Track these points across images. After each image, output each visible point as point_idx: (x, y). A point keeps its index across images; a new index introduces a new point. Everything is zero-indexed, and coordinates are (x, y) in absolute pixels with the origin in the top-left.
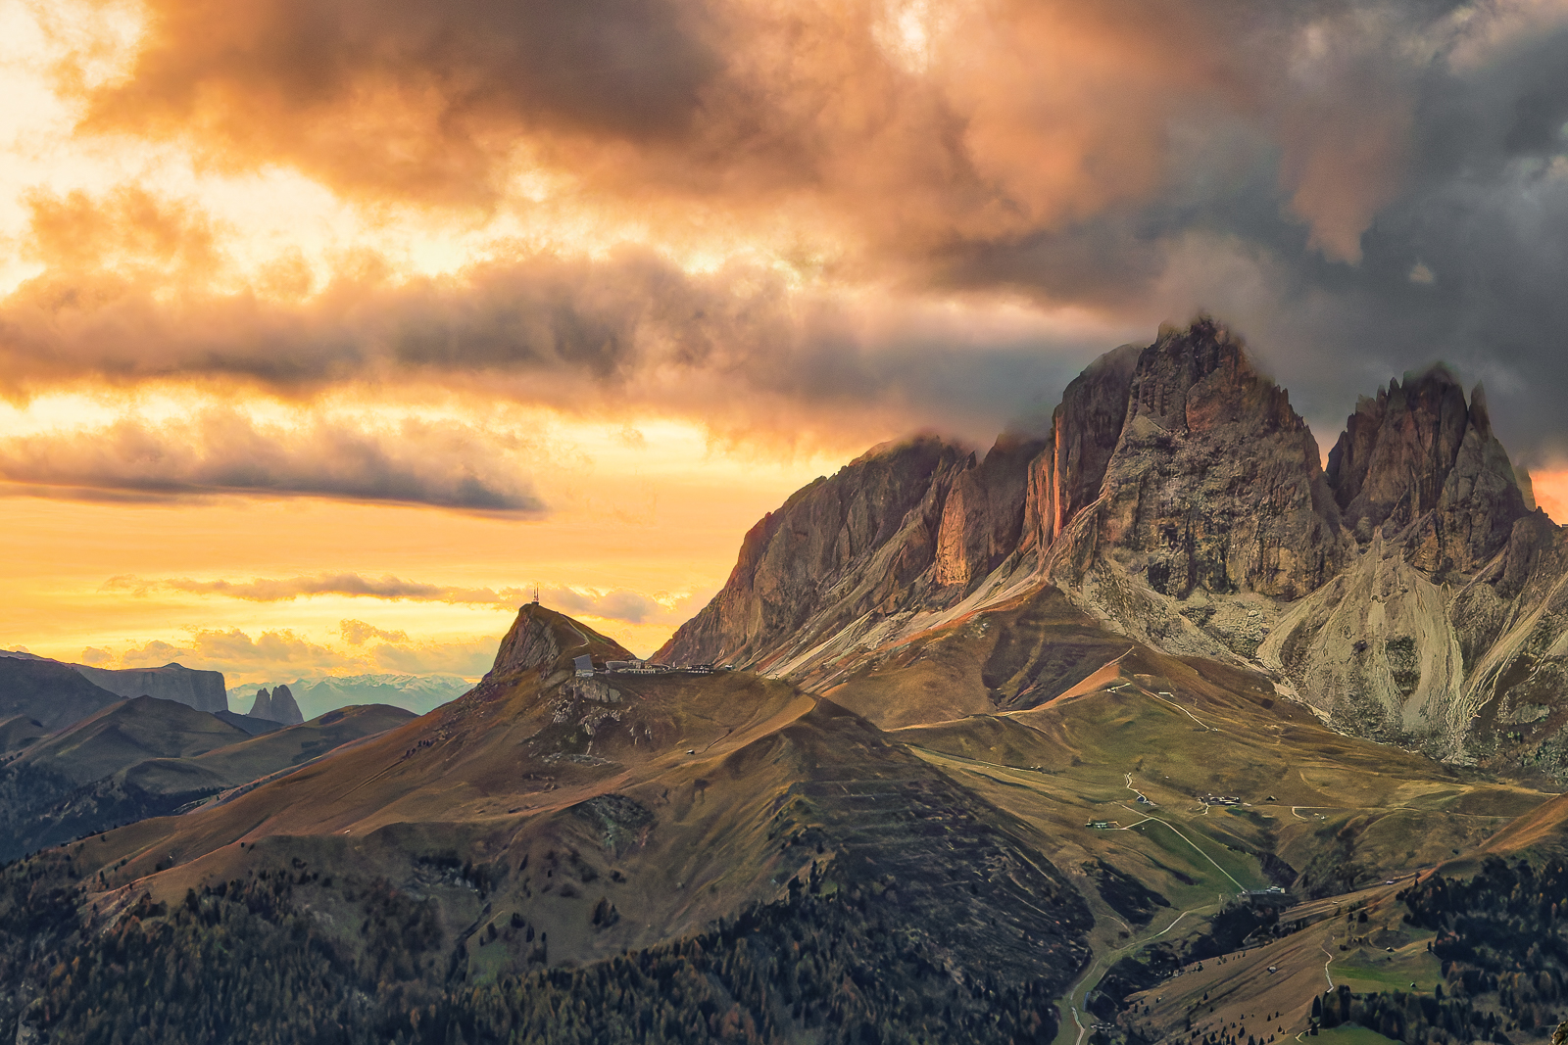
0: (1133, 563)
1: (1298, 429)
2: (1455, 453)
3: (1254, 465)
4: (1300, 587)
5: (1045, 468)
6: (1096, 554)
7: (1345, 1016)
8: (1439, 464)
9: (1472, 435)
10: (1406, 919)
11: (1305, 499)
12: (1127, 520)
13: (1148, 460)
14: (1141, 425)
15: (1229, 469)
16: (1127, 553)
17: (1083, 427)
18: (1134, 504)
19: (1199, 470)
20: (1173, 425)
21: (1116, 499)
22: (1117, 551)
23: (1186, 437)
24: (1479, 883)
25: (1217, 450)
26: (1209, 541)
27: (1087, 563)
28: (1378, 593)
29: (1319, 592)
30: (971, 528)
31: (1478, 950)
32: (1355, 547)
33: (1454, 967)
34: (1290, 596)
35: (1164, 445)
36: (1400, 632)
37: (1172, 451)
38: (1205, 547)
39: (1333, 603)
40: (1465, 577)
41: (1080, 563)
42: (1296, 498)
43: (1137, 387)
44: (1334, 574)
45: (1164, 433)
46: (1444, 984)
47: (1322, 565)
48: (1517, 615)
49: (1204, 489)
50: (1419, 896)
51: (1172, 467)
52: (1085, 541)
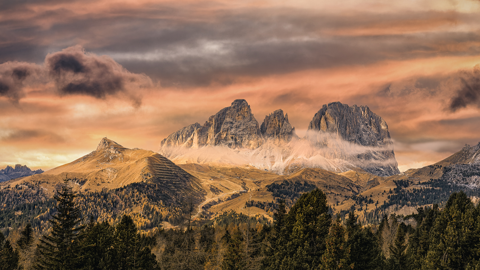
0: (225, 143)
1: (255, 120)
2: (282, 126)
3: (247, 127)
4: (255, 147)
5: (212, 128)
6: (219, 141)
7: (252, 205)
8: (279, 127)
9: (285, 122)
10: (267, 190)
11: (256, 132)
12: (225, 135)
13: (229, 125)
14: (228, 119)
15: (242, 127)
16: (225, 141)
17: (218, 121)
18: (226, 133)
19: (237, 127)
20: (233, 120)
21: (223, 132)
22: (223, 141)
23: (235, 122)
24: (282, 184)
25: (241, 124)
26: (239, 139)
27: (217, 142)
28: (268, 148)
29: (258, 148)
30: (198, 139)
31: (281, 195)
32: (265, 141)
33: (276, 198)
34: (253, 149)
35: (232, 123)
36: (272, 155)
37: (233, 124)
38: (238, 140)
39: (260, 150)
40: (284, 146)
41: (216, 142)
42: (254, 132)
43: (227, 113)
44: (261, 146)
45: (232, 121)
46: (274, 201)
47: (259, 144)
48: (292, 152)
49: (238, 130)
50: (270, 186)
51: (233, 127)
52: (217, 138)
